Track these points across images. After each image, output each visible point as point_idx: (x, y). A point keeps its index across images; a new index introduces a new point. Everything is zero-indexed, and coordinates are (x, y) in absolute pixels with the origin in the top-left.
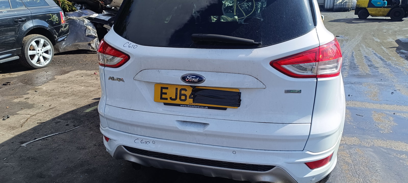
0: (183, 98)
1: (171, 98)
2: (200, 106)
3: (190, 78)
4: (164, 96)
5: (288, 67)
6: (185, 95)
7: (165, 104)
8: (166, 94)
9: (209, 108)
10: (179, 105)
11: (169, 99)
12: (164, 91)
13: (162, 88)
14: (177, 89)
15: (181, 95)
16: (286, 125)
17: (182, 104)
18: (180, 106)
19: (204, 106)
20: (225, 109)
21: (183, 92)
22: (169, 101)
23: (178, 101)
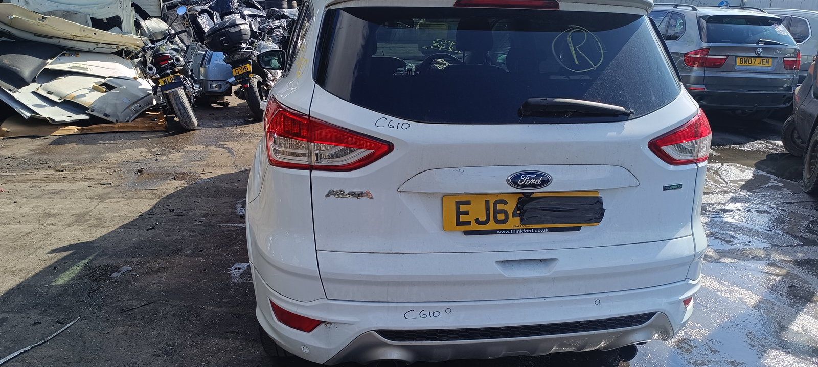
0: (501, 217)
1: (477, 221)
2: (534, 229)
3: (527, 180)
4: (463, 218)
5: (668, 149)
6: (505, 213)
7: (467, 233)
8: (466, 213)
9: (551, 230)
10: (494, 232)
11: (473, 222)
12: (463, 208)
13: (458, 203)
14: (487, 202)
15: (496, 212)
16: (668, 242)
17: (500, 230)
18: (497, 234)
19: (541, 229)
20: (578, 229)
21: (500, 207)
22: (474, 227)
23: (492, 225)
